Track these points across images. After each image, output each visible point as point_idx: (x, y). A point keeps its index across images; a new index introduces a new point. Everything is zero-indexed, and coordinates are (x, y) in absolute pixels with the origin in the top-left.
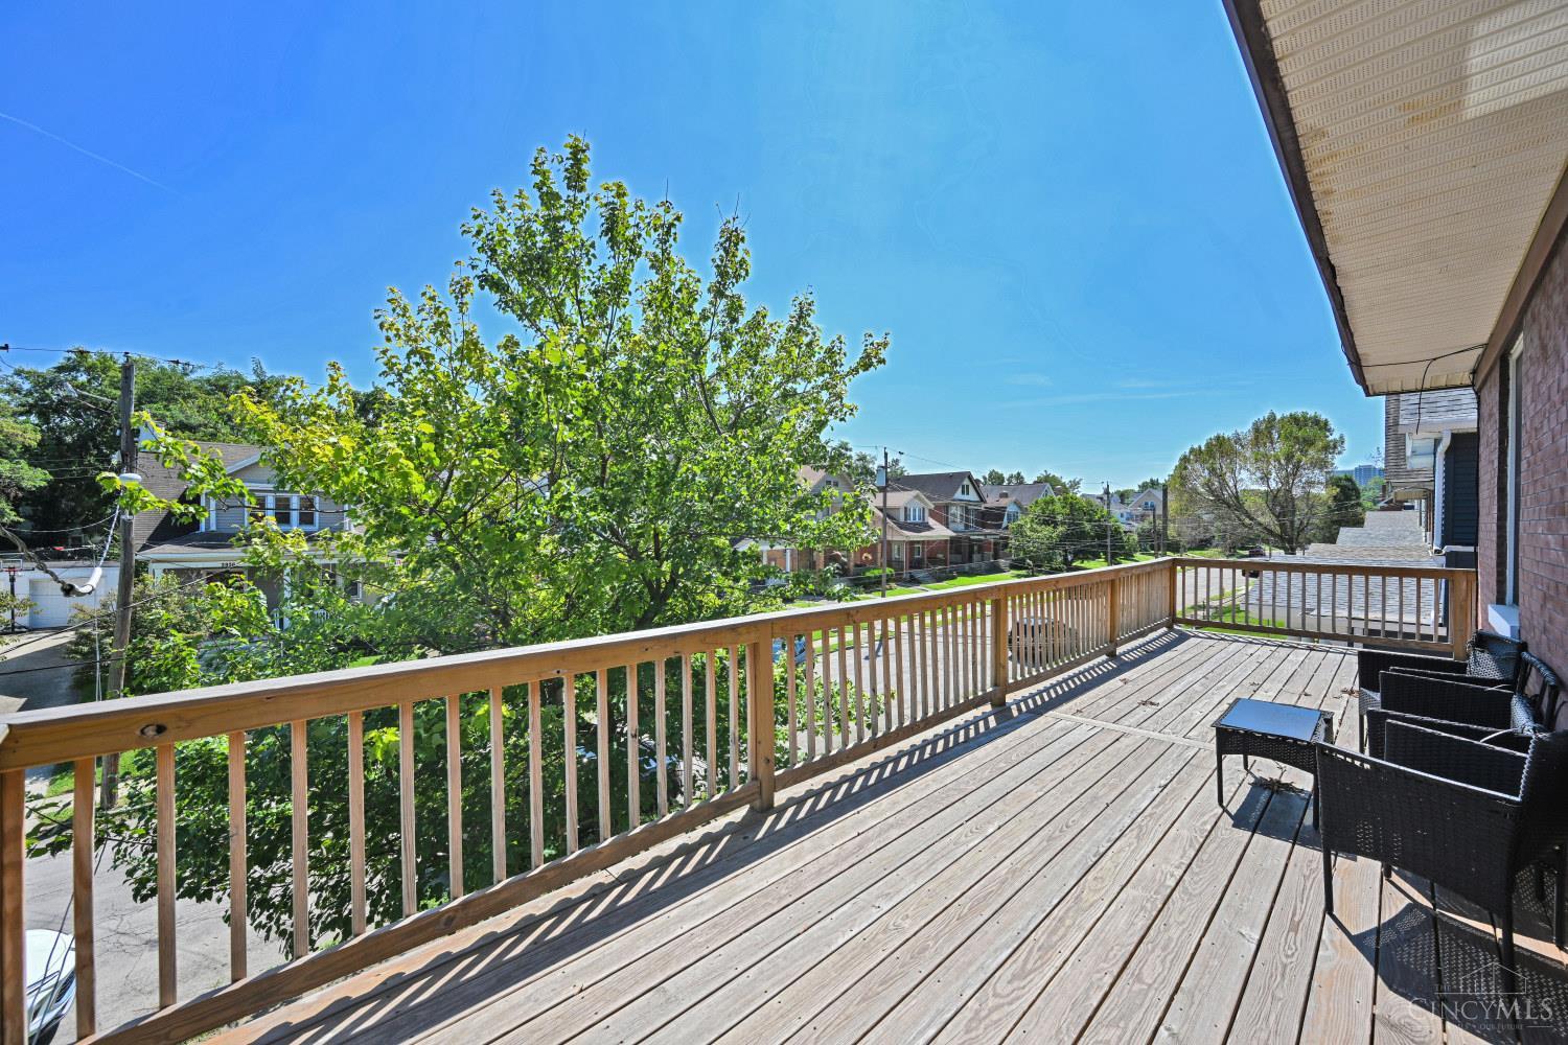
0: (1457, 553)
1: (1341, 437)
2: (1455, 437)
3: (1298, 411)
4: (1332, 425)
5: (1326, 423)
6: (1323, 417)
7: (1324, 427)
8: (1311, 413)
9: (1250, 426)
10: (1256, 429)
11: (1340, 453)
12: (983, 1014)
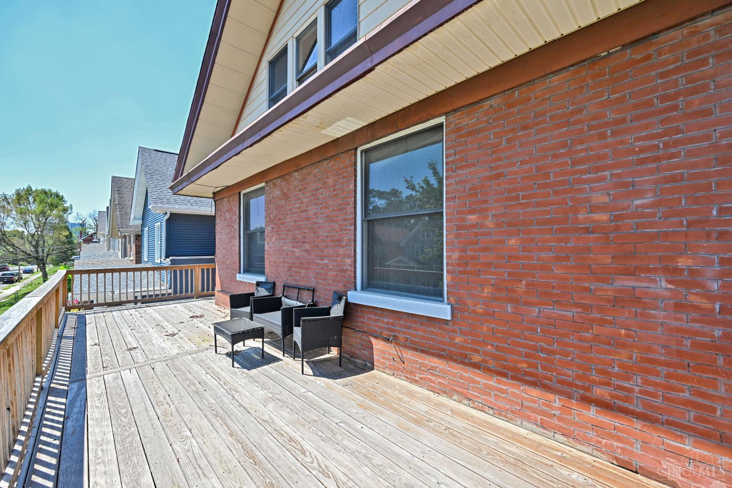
0: (174, 259)
1: (71, 205)
2: (171, 214)
3: (47, 188)
4: (66, 198)
5: (62, 197)
6: (61, 194)
7: (61, 199)
8: (54, 191)
9: (14, 192)
10: (18, 194)
11: (70, 213)
12: (320, 469)
